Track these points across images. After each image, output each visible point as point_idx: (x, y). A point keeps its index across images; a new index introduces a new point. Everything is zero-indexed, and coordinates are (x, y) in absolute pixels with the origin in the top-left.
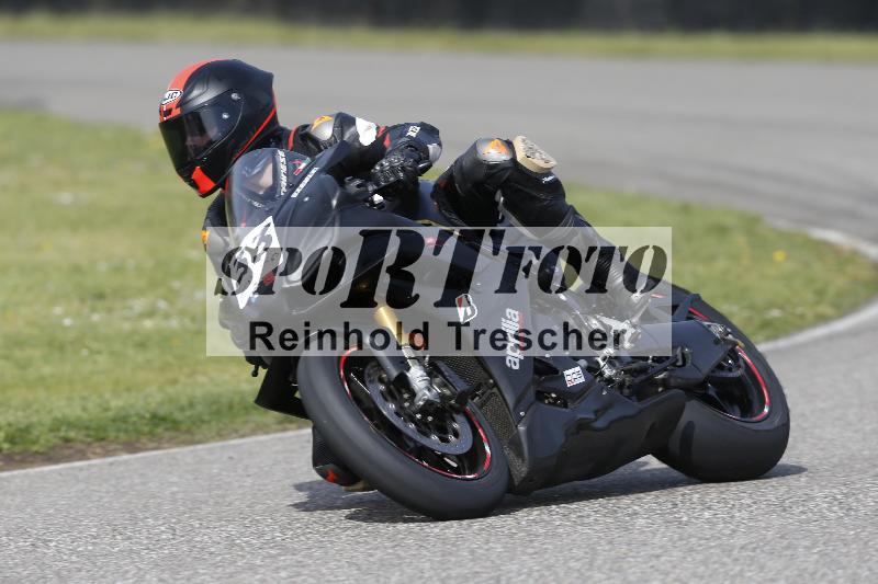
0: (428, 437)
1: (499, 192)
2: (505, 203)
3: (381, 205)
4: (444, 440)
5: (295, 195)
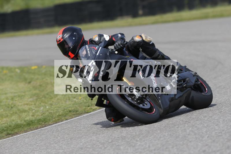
0: (140, 105)
1: (140, 48)
2: (142, 51)
3: (117, 54)
4: (144, 105)
5: (97, 54)
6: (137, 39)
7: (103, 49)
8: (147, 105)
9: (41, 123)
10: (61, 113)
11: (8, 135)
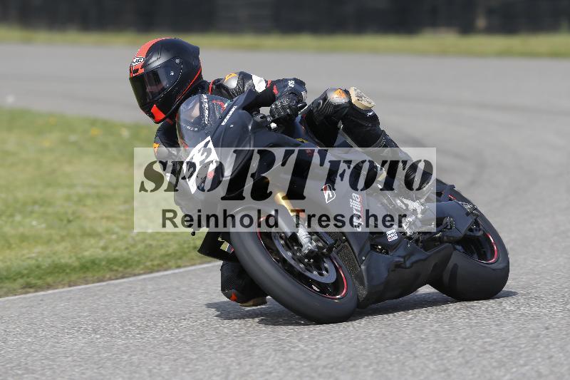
0: (312, 272)
1: (340, 122)
2: (344, 129)
3: (275, 130)
4: (321, 274)
5: (223, 124)
6: (337, 98)
7: (241, 111)
8: (327, 271)
9: (115, 268)
10: (171, 250)
11: (28, 287)
